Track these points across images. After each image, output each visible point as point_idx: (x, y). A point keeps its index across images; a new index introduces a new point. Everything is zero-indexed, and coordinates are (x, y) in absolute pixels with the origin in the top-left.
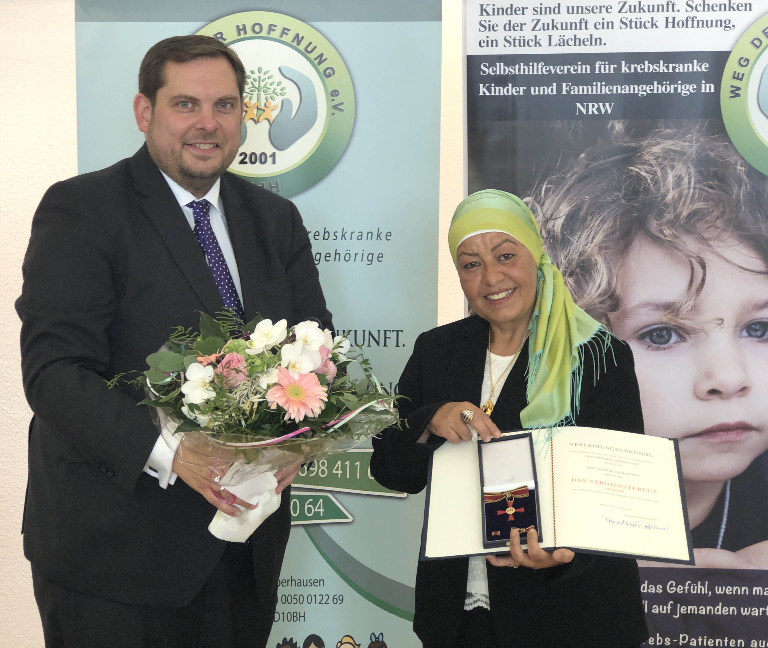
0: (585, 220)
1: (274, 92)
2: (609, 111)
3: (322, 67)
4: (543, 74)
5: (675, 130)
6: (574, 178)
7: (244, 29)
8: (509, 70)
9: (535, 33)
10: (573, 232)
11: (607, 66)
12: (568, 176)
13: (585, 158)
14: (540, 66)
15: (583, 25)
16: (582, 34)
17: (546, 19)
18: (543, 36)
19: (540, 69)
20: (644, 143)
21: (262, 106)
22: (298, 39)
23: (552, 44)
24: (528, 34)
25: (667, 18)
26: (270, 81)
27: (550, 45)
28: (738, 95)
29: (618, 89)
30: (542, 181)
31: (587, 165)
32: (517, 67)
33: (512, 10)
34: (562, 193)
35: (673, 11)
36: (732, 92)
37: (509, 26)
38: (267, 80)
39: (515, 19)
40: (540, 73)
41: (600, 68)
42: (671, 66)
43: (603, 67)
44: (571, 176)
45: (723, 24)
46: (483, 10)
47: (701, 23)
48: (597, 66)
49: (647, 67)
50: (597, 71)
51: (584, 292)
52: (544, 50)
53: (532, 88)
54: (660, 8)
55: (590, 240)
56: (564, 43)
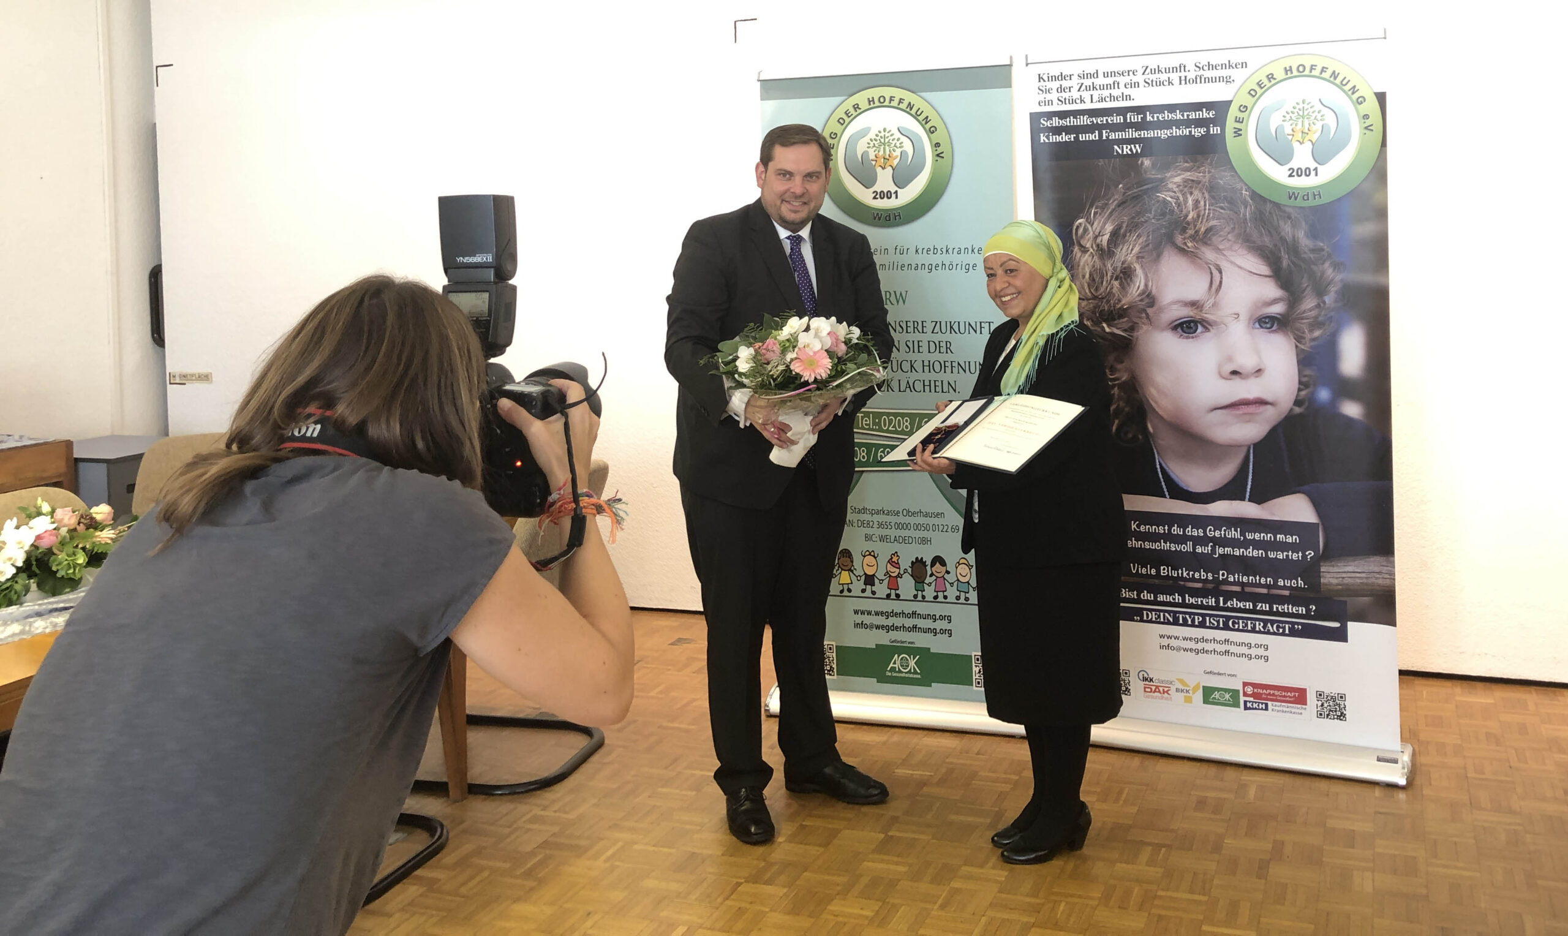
0: (1124, 236)
1: (895, 146)
2: (1139, 151)
3: (928, 126)
4: (1088, 124)
5: (1192, 164)
6: (1116, 202)
7: (873, 100)
8: (1063, 123)
9: (1080, 93)
10: (1116, 246)
11: (1136, 116)
12: (1111, 201)
13: (1123, 188)
14: (1085, 118)
15: (1116, 85)
16: (1116, 92)
17: (1088, 82)
18: (1086, 95)
19: (1085, 120)
20: (1168, 175)
21: (887, 157)
22: (910, 106)
23: (1094, 101)
24: (1075, 94)
25: (1180, 77)
26: (891, 138)
27: (1092, 102)
28: (1240, 135)
29: (1144, 134)
30: (1091, 206)
31: (1125, 193)
32: (1068, 119)
33: (1062, 77)
34: (1106, 215)
35: (1185, 71)
36: (1235, 132)
37: (1061, 89)
38: (890, 138)
39: (1065, 84)
40: (1085, 123)
41: (1130, 118)
42: (1185, 114)
43: (1132, 117)
44: (1112, 203)
45: (1225, 80)
46: (1040, 78)
47: (1207, 80)
48: (1128, 116)
49: (1167, 116)
50: (1128, 121)
51: (1127, 293)
52: (1088, 106)
53: (1080, 135)
54: (1174, 70)
55: (1129, 252)
56: (1102, 100)
